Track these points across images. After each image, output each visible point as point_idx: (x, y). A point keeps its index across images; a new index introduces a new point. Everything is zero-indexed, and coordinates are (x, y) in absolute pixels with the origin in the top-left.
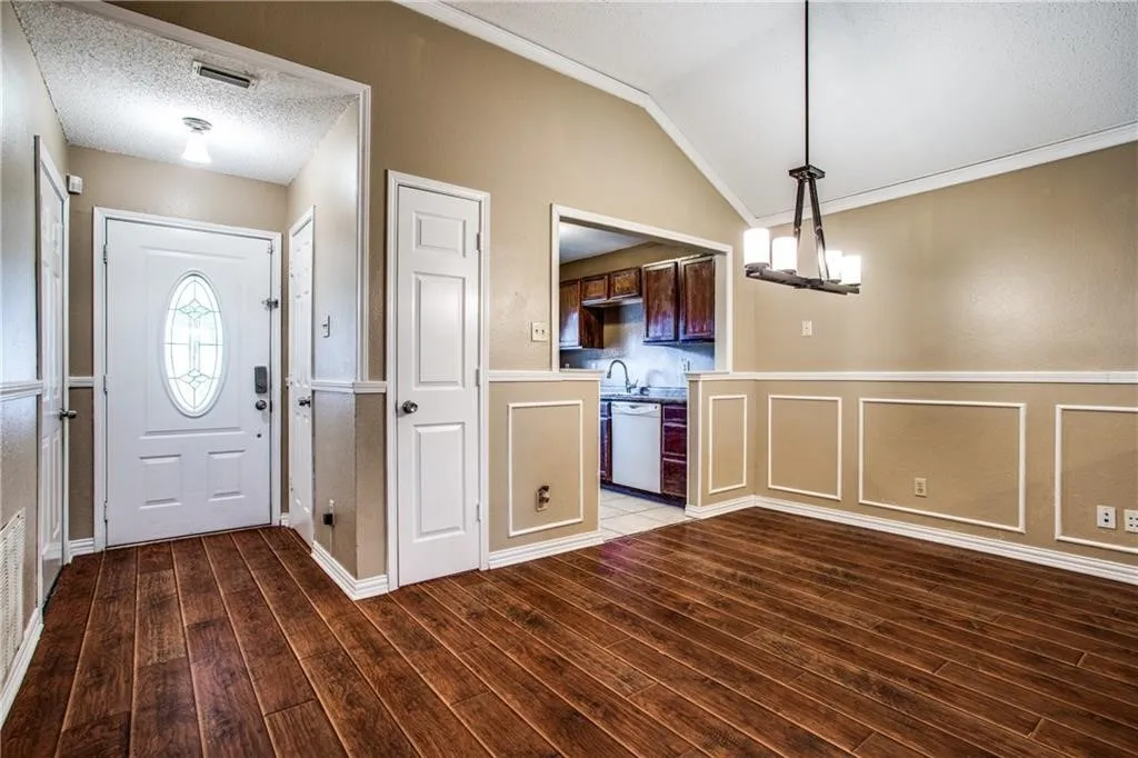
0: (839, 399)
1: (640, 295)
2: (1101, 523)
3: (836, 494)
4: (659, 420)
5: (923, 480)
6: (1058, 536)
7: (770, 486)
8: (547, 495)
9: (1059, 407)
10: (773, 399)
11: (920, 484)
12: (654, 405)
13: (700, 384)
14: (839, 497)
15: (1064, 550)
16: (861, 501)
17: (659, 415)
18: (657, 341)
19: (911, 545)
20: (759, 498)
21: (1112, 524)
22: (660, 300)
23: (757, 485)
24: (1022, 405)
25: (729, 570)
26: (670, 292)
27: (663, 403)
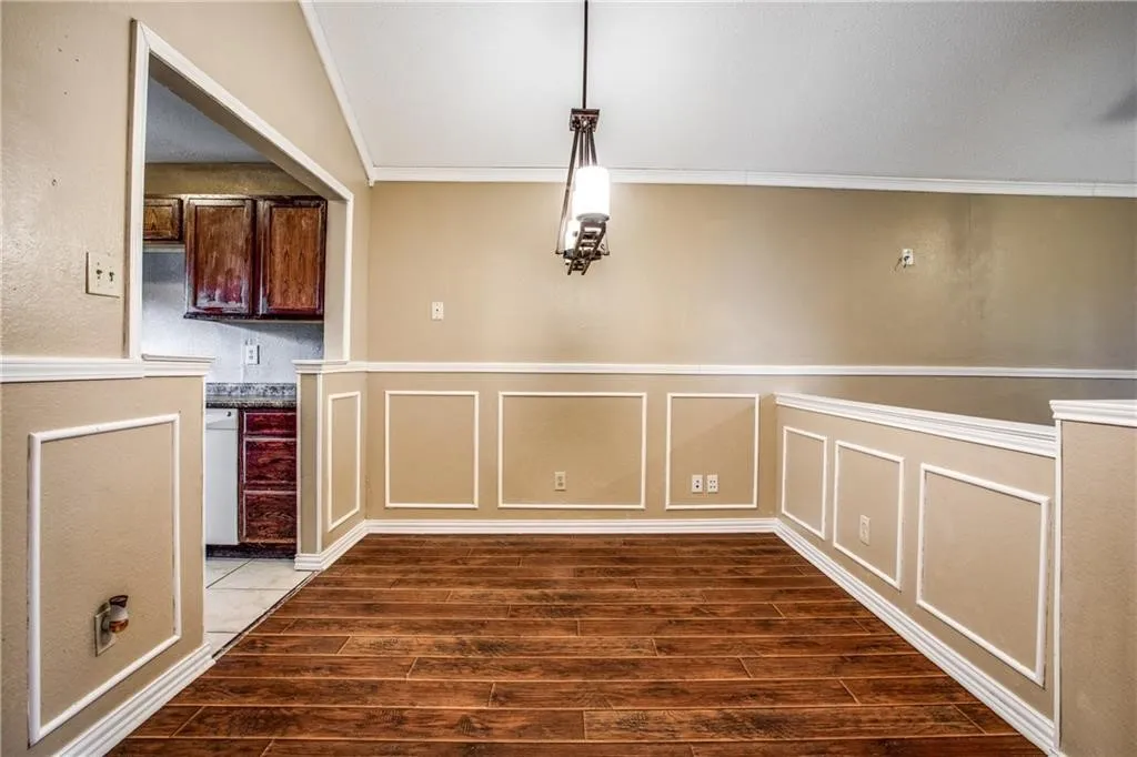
0: (476, 393)
1: (180, 239)
2: (694, 489)
3: (473, 503)
4: (234, 435)
5: (563, 474)
6: (668, 507)
7: (388, 504)
8: (123, 616)
9: (669, 395)
10: (391, 395)
11: (560, 478)
12: (226, 411)
13: (320, 379)
14: (476, 506)
15: (672, 517)
16: (501, 505)
17: (235, 425)
18: (214, 315)
19: (564, 543)
20: (373, 522)
21: (700, 489)
22: (222, 253)
23: (372, 507)
24: (644, 394)
25: (449, 639)
26: (241, 242)
27: (241, 409)
